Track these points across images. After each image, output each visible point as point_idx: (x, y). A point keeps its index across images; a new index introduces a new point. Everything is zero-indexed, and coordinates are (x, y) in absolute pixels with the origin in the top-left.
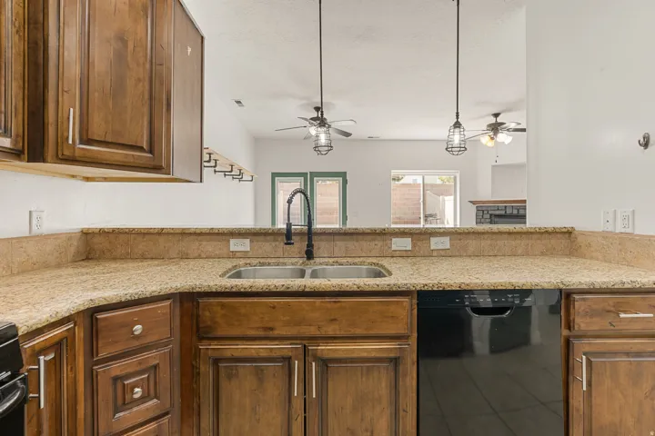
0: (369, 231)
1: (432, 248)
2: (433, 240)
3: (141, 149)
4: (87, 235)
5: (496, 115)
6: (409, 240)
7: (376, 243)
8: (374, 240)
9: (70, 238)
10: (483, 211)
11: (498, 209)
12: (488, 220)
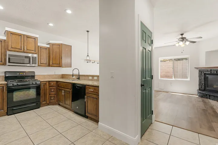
0: (86, 75)
1: (94, 79)
3: (58, 64)
5: (182, 35)
6: (91, 77)
7: (87, 77)
9: (60, 75)
10: (201, 72)
11: (208, 71)
12: (203, 76)
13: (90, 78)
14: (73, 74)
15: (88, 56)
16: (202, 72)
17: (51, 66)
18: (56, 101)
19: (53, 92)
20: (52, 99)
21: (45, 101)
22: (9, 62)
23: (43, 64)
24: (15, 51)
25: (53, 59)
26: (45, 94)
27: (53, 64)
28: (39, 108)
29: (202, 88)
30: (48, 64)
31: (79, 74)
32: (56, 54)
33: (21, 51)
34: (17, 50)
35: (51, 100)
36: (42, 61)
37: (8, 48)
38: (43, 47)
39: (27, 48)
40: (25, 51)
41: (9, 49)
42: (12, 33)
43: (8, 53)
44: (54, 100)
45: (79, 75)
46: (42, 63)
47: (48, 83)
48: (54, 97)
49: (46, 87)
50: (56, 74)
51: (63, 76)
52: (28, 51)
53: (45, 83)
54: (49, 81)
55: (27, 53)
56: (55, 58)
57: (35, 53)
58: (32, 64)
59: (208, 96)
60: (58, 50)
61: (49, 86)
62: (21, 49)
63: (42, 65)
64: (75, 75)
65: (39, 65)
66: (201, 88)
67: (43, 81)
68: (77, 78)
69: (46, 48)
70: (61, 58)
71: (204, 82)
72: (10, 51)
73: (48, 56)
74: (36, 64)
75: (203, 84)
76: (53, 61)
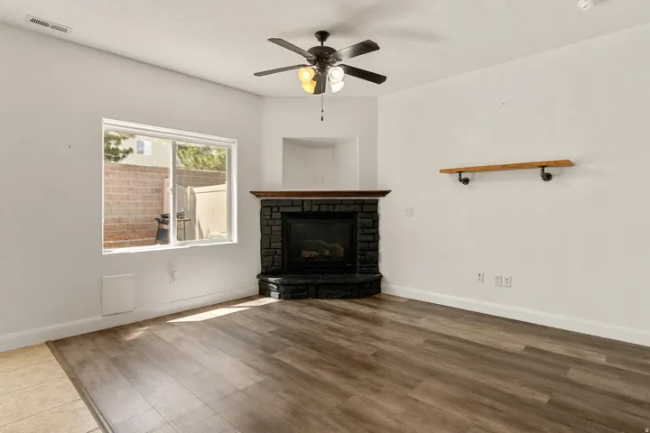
5: (323, 35)
10: (271, 207)
11: (293, 205)
12: (279, 222)
16: (275, 209)
29: (275, 264)
59: (312, 289)
66: (272, 265)
71: (280, 244)
75: (279, 251)
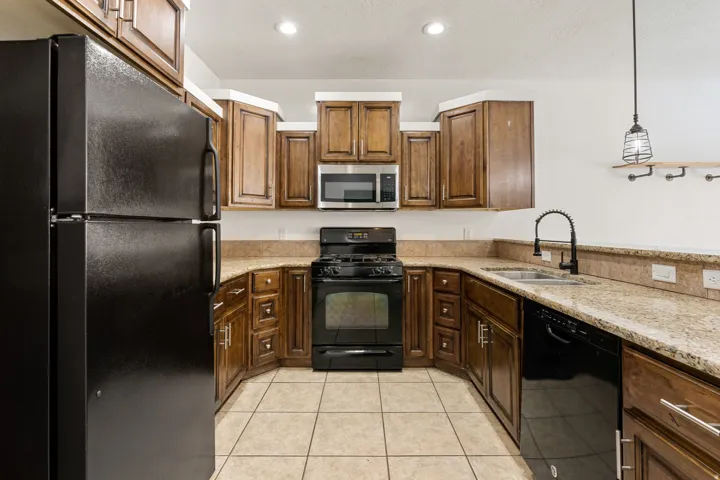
0: (622, 252)
1: (705, 286)
2: (707, 274)
3: (471, 196)
4: (496, 243)
6: (672, 269)
7: (637, 267)
8: (634, 264)
9: (486, 243)
13: (664, 273)
14: (537, 240)
15: (636, 129)
17: (446, 207)
18: (458, 359)
19: (447, 315)
20: (445, 345)
21: (419, 347)
22: (323, 199)
23: (417, 198)
24: (336, 162)
25: (453, 176)
26: (420, 319)
27: (451, 197)
28: (399, 370)
30: (433, 197)
31: (573, 241)
32: (462, 153)
33: (352, 158)
34: (341, 157)
35: (441, 348)
36: (413, 186)
37: (320, 154)
38: (419, 134)
39: (366, 147)
40: (362, 158)
41: (323, 158)
42: (329, 105)
43: (321, 169)
44: (453, 352)
45: (574, 249)
46: (414, 195)
47: (429, 276)
48: (452, 338)
49: (423, 290)
50: (471, 238)
51: (500, 250)
52: (370, 154)
53: (419, 276)
54: (435, 269)
55: (368, 162)
56: (461, 172)
57: (392, 158)
58: (382, 200)
60: (470, 135)
61: (434, 290)
62: (351, 153)
63: (413, 202)
64: (548, 248)
65: (405, 203)
67: (413, 268)
68: (562, 267)
69: (428, 135)
70: (481, 169)
72: (325, 162)
73: (433, 165)
74: (393, 199)
76: (454, 183)
